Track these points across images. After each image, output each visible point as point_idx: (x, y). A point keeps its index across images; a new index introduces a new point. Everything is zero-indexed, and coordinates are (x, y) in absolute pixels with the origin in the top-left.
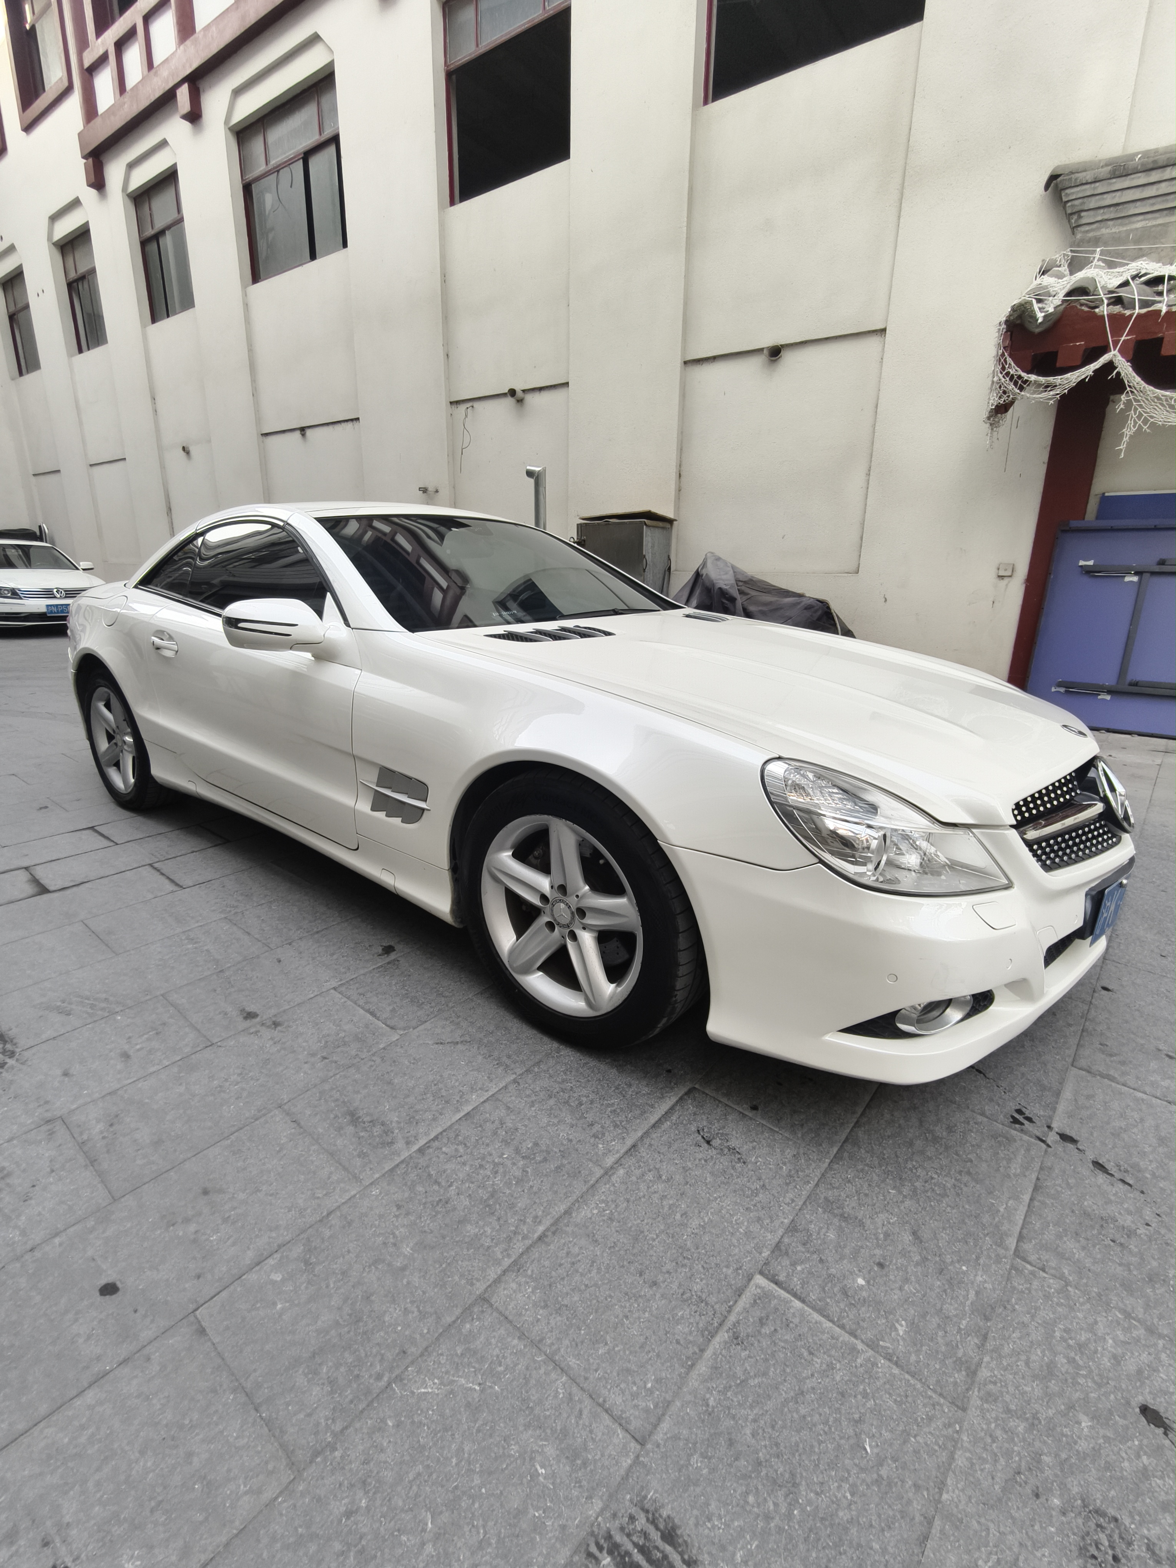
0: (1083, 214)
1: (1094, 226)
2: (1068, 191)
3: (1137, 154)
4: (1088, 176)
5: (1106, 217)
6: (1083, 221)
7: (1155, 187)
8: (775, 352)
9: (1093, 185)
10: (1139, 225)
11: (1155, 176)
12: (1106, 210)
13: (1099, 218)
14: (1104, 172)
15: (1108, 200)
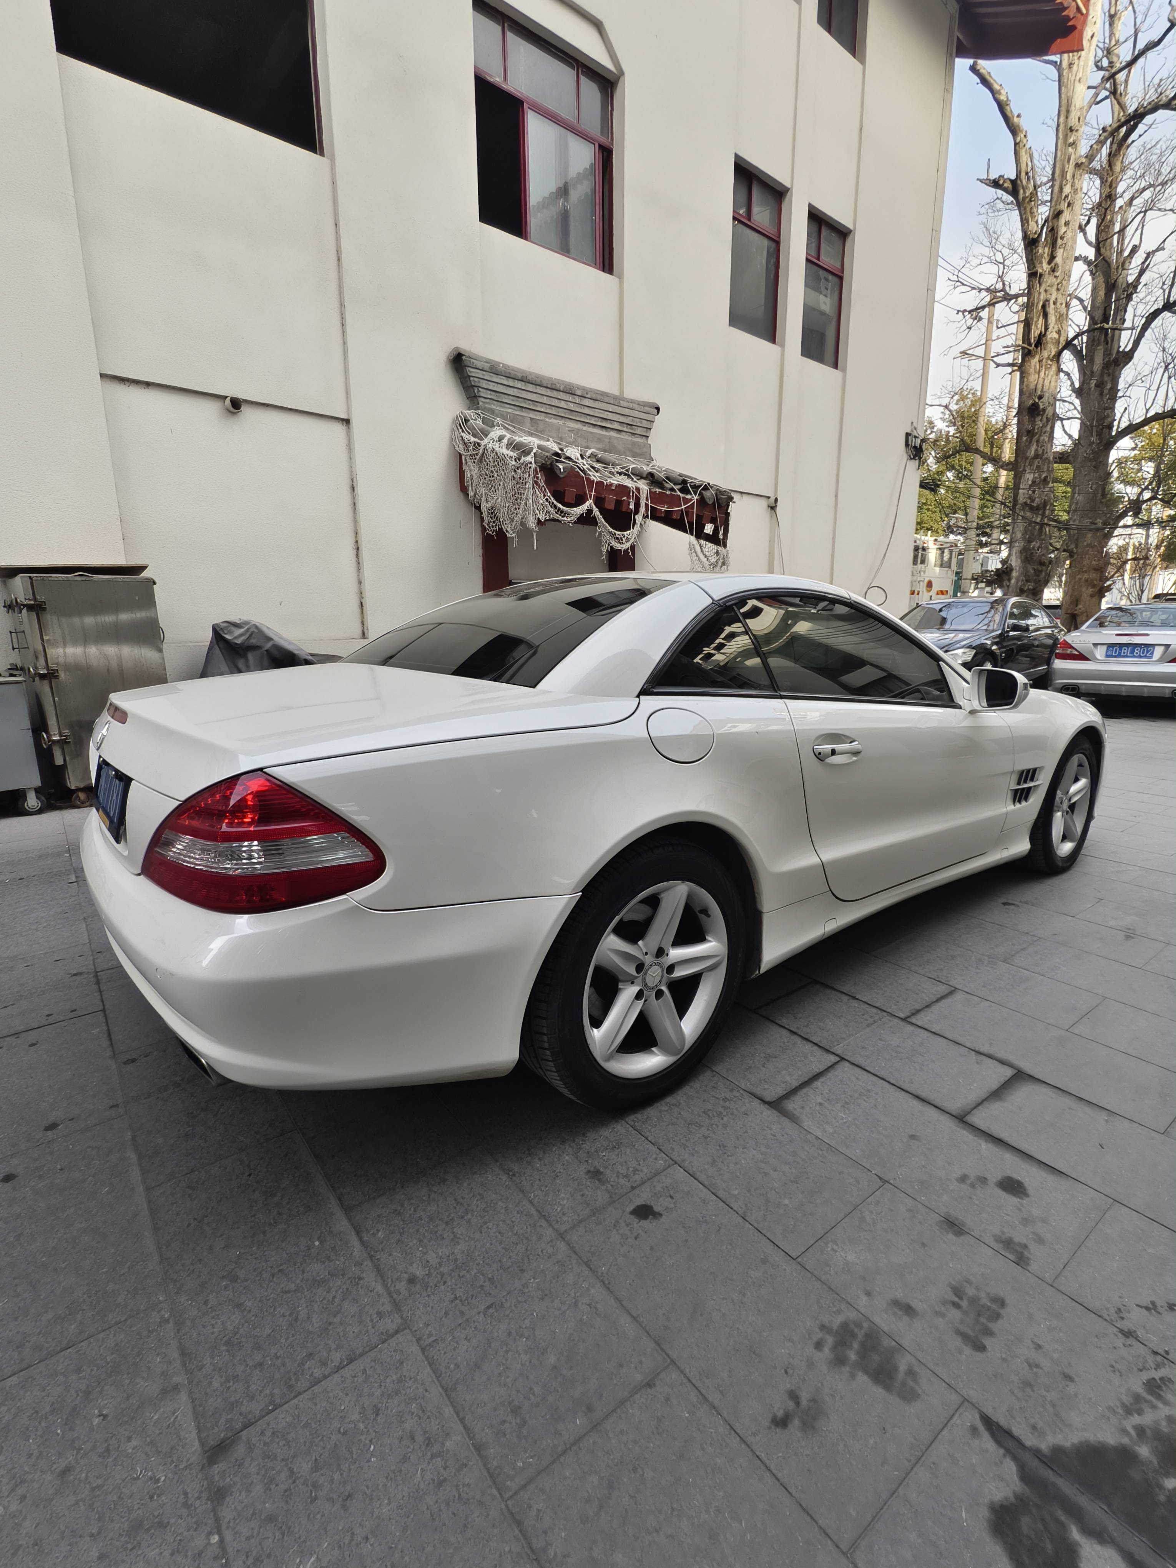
0: (480, 389)
1: (487, 401)
2: (470, 369)
3: (500, 363)
4: (479, 364)
5: (493, 397)
6: (482, 395)
7: (512, 389)
8: (236, 404)
9: (482, 372)
10: (510, 411)
11: (510, 382)
12: (491, 393)
13: (489, 397)
14: (487, 366)
15: (492, 386)
